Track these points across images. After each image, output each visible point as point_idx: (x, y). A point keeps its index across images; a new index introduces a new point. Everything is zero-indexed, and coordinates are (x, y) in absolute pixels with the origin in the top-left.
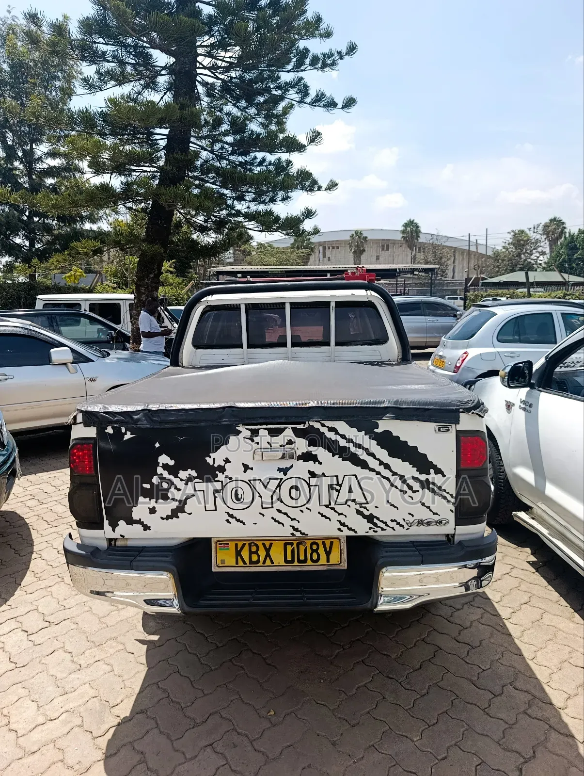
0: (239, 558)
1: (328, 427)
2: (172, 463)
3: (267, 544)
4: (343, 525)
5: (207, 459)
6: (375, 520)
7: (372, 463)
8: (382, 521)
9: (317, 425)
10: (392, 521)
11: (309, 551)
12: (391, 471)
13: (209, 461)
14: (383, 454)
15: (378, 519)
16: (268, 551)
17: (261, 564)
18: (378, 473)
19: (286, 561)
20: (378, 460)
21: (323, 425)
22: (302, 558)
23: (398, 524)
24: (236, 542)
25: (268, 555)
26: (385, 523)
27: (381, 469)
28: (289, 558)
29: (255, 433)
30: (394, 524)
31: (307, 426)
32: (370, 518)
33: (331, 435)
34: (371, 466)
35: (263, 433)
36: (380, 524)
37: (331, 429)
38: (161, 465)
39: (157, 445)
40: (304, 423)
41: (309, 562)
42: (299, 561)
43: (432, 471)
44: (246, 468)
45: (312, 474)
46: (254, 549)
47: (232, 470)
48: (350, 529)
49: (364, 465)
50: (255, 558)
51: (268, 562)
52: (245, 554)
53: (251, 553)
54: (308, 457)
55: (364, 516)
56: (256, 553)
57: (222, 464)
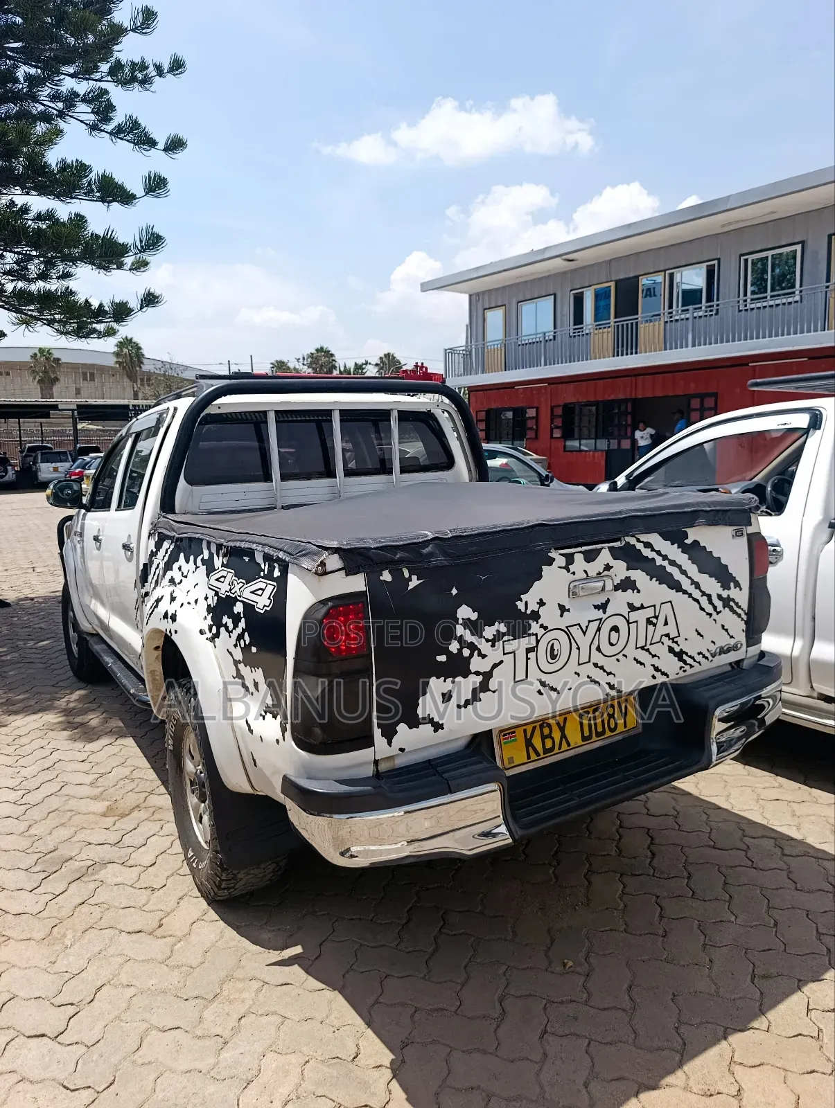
0: (530, 748)
1: (643, 542)
2: (474, 616)
3: (561, 719)
4: (657, 669)
5: (518, 603)
6: (685, 657)
7: (686, 584)
8: (690, 657)
9: (632, 541)
10: (699, 653)
11: (606, 719)
12: (701, 591)
13: (521, 605)
14: (692, 569)
15: (687, 654)
16: (562, 729)
17: (556, 750)
18: (690, 595)
19: (584, 738)
20: (690, 578)
21: (638, 541)
22: (600, 729)
23: (704, 656)
24: (525, 727)
25: (563, 736)
26: (693, 658)
27: (691, 589)
28: (587, 733)
29: (570, 559)
30: (699, 658)
31: (623, 543)
32: (680, 655)
33: (647, 552)
34: (684, 588)
35: (579, 558)
36: (689, 661)
37: (648, 545)
38: (461, 621)
39: (454, 591)
40: (619, 540)
41: (608, 733)
42: (598, 734)
43: (732, 584)
44: (563, 609)
45: (632, 608)
46: (546, 731)
47: (549, 616)
48: (664, 674)
49: (676, 586)
50: (549, 744)
51: (565, 746)
52: (537, 742)
53: (544, 738)
54: (627, 585)
55: (676, 654)
56: (550, 736)
57: (536, 608)
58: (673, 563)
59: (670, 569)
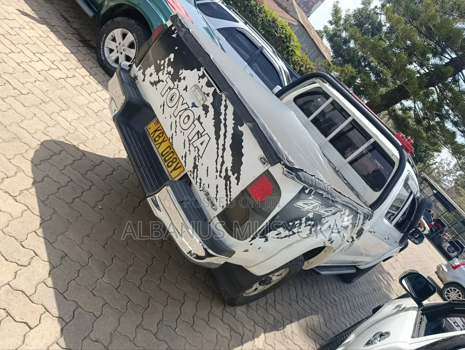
0: (154, 132)
1: (226, 103)
2: (172, 60)
3: (166, 139)
4: (185, 156)
5: (181, 70)
6: (196, 170)
7: (221, 141)
8: (197, 174)
9: (224, 98)
10: (200, 179)
11: (171, 160)
12: (223, 154)
13: (181, 72)
14: (229, 141)
15: (197, 171)
16: (163, 141)
17: (156, 143)
18: (218, 148)
19: (162, 153)
20: (225, 142)
21: (225, 101)
22: (167, 159)
23: (200, 183)
24: (160, 126)
25: (161, 143)
26: (197, 176)
27: (221, 147)
28: (164, 153)
29: (203, 76)
30: (199, 181)
31: (220, 94)
32: (195, 167)
33: (222, 108)
34: (219, 141)
35: (205, 80)
36: (195, 174)
37: (226, 106)
38: (169, 57)
39: (176, 48)
40: (221, 92)
41: (166, 164)
42: (165, 159)
43: (236, 175)
44: (186, 89)
45: (199, 119)
46: (161, 135)
47: (182, 85)
48: (185, 162)
49: (218, 138)
50: (157, 139)
51: (157, 146)
52: (157, 133)
53: (158, 136)
54: (205, 108)
55: (195, 163)
56: (160, 137)
57: (182, 78)
58: (225, 126)
59: (222, 126)
